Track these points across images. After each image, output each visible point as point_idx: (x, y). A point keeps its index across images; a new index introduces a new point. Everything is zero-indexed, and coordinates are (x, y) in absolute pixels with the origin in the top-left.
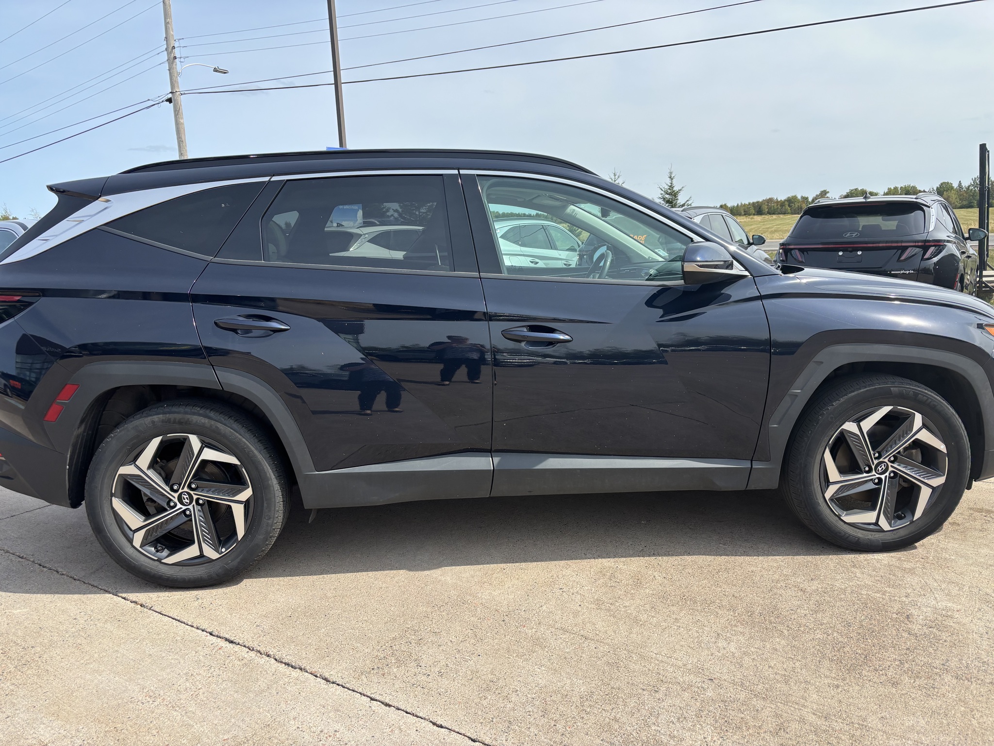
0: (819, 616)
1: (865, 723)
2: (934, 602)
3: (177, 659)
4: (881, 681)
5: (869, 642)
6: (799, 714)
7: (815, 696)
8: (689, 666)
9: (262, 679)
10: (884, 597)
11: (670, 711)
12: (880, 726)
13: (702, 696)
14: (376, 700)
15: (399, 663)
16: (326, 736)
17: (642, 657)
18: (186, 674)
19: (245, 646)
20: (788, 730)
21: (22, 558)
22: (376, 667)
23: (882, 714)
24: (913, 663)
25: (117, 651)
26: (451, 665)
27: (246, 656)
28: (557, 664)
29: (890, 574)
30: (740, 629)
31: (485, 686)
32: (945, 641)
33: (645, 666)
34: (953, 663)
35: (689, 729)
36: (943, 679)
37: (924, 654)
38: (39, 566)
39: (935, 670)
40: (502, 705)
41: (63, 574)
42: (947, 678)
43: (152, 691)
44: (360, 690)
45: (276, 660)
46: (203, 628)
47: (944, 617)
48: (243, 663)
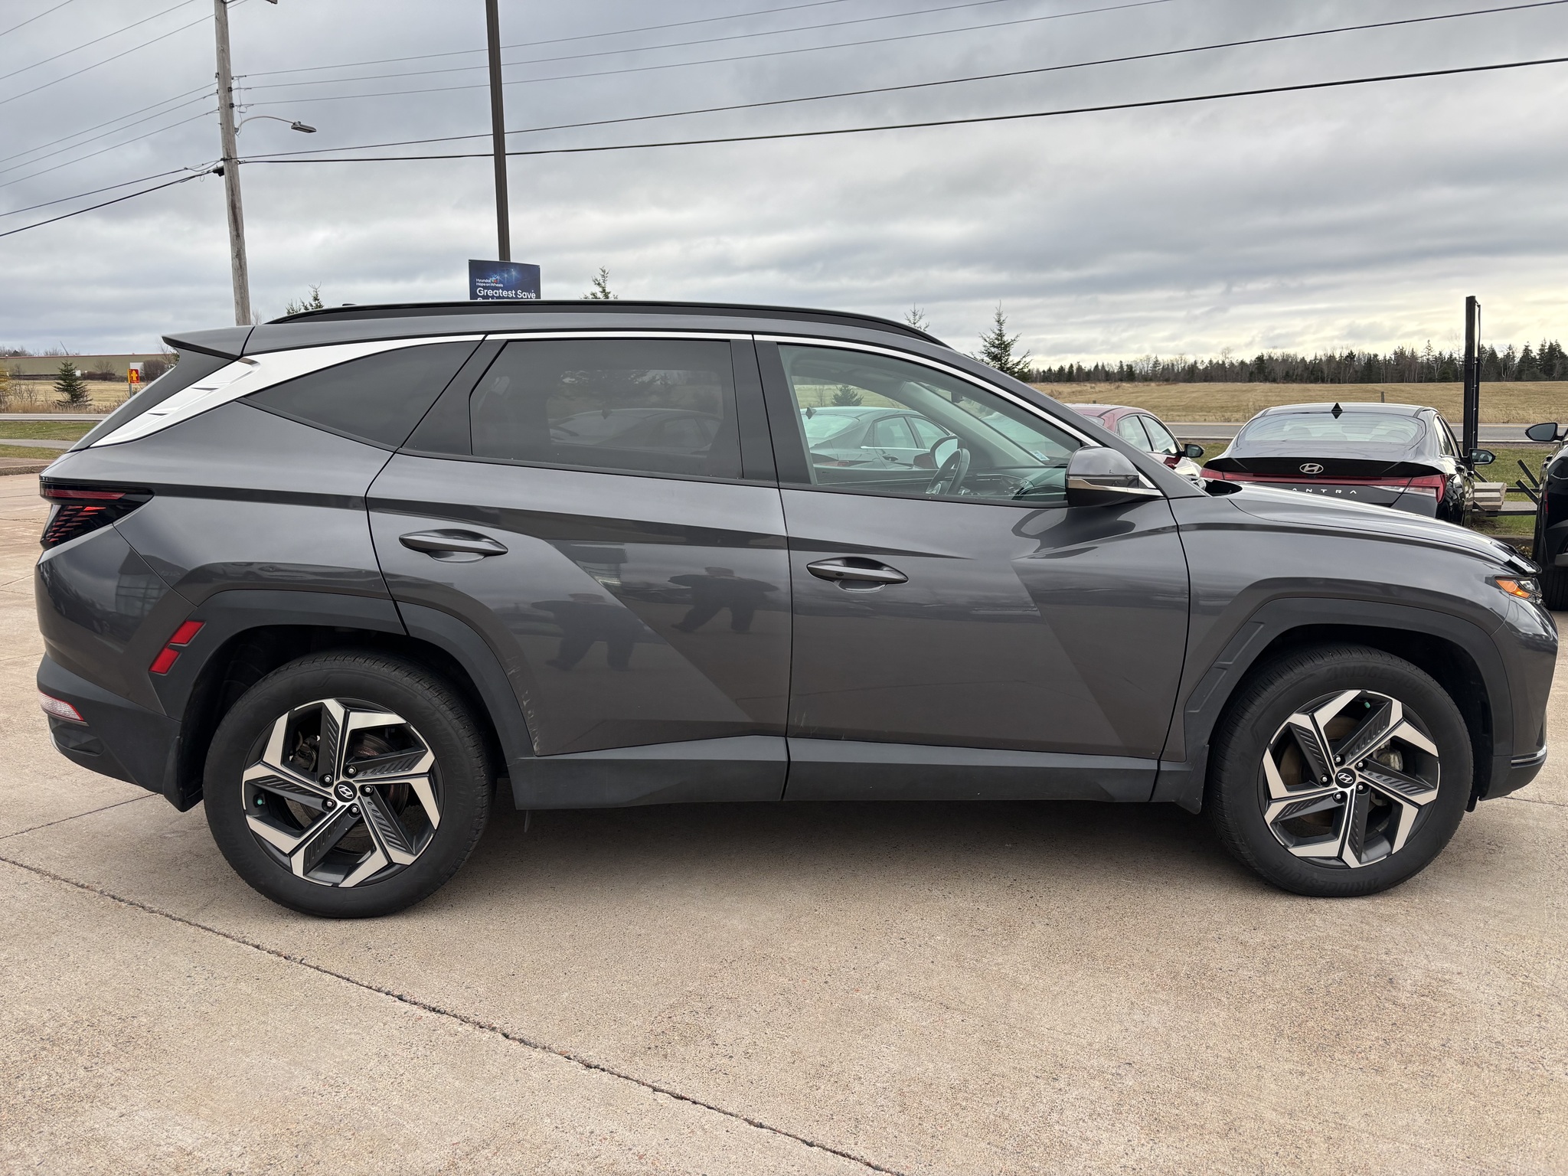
0: (1270, 979)
1: (1344, 1122)
2: (1425, 961)
3: (359, 1034)
4: (1361, 1067)
5: (1340, 1015)
6: (1253, 1110)
7: (1273, 1086)
8: (1097, 1046)
9: (491, 1062)
10: (1356, 953)
11: (1077, 1107)
12: (1363, 1125)
13: (1119, 1085)
14: (662, 1091)
15: (686, 1040)
16: (600, 1138)
17: (1031, 1034)
18: (378, 1054)
19: (455, 1016)
20: (1240, 1131)
21: (82, 886)
22: (653, 1046)
23: (1365, 1111)
24: (1402, 1043)
25: (264, 1022)
26: (760, 1043)
27: (460, 1029)
28: (911, 1042)
29: (1362, 922)
30: (1162, 995)
31: (813, 1072)
32: (1444, 1014)
33: (1034, 1046)
34: (1456, 1045)
35: (1107, 1130)
36: (1445, 1065)
37: (1417, 1031)
38: (112, 900)
39: (1432, 1052)
40: (843, 1098)
41: (153, 912)
42: (1450, 1063)
43: (332, 1078)
44: (636, 1077)
45: (505, 1035)
46: (386, 991)
47: (1440, 982)
48: (457, 1038)
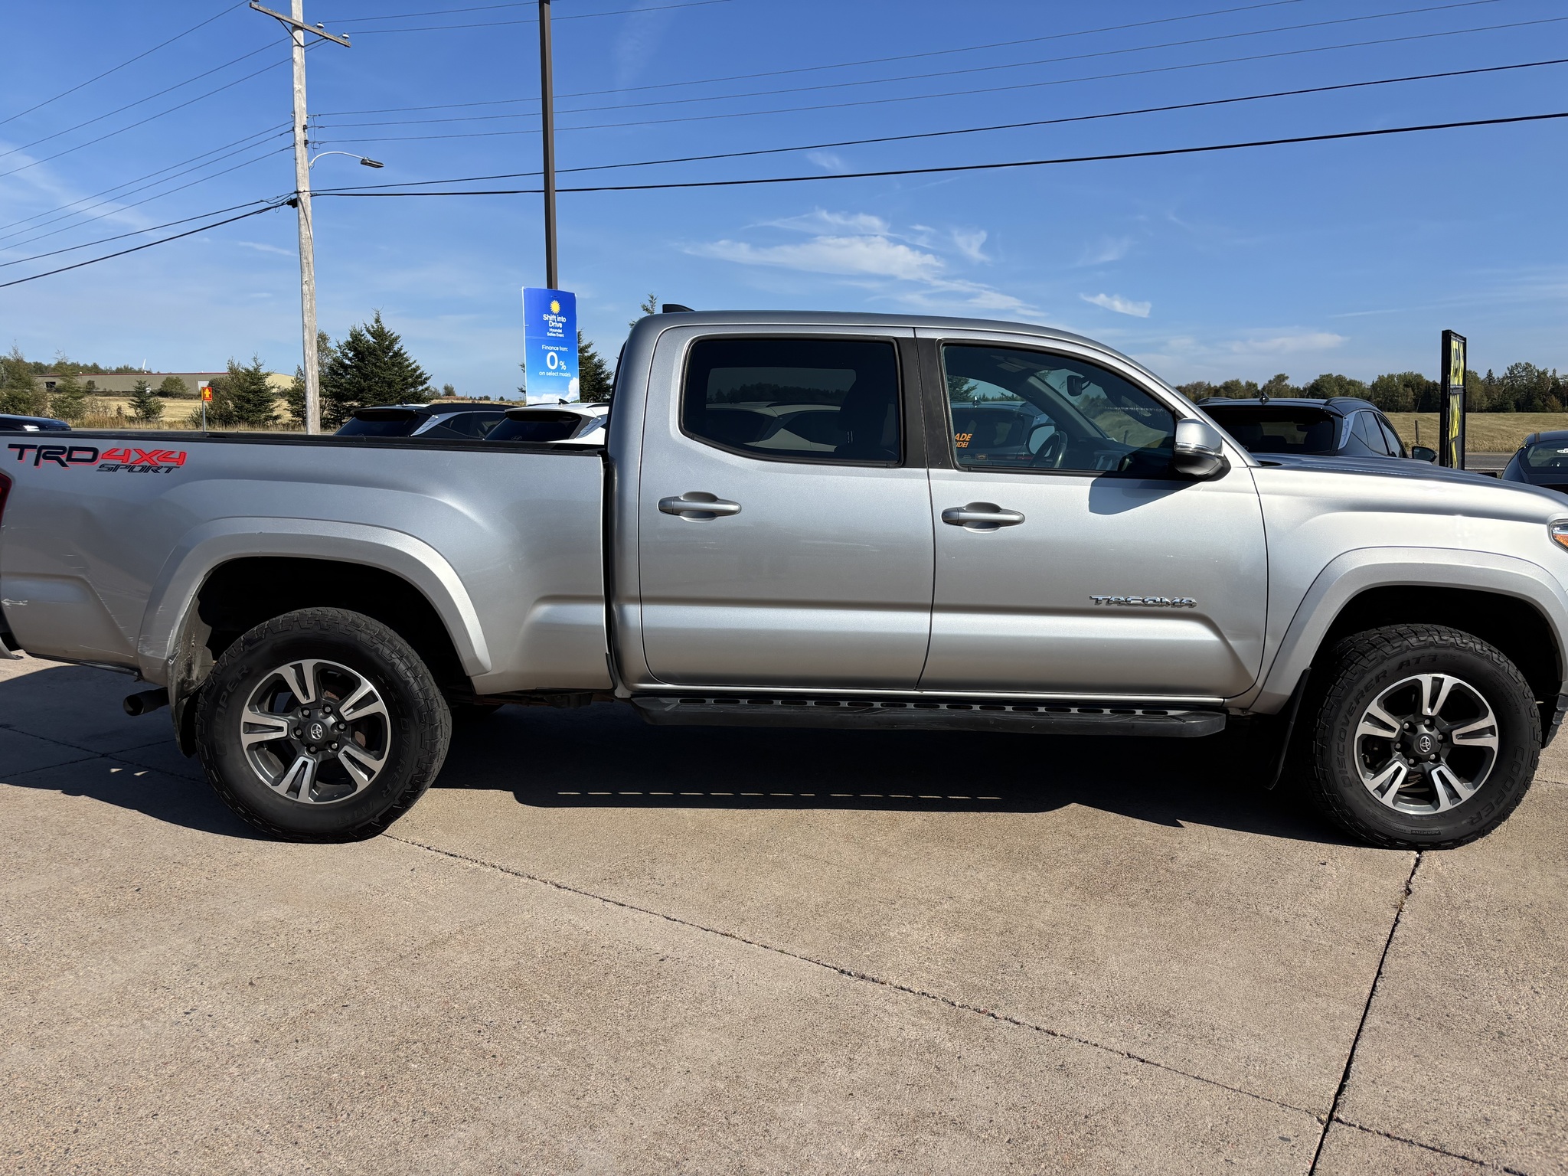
1: (1090, 930)
4: (1121, 903)
6: (1029, 923)
7: (1049, 911)
8: (932, 888)
9: (490, 883)
12: (1103, 932)
13: (938, 908)
14: (610, 901)
15: (632, 875)
16: (561, 922)
17: (885, 879)
19: (467, 859)
20: (1013, 932)
21: (194, 779)
22: (608, 878)
24: (1159, 892)
26: (686, 879)
27: (470, 866)
30: (993, 862)
31: (720, 894)
32: (1201, 877)
33: (886, 886)
34: (1199, 893)
39: (1179, 897)
40: (737, 908)
42: (1188, 903)
44: (593, 893)
45: (502, 870)
48: (468, 870)
